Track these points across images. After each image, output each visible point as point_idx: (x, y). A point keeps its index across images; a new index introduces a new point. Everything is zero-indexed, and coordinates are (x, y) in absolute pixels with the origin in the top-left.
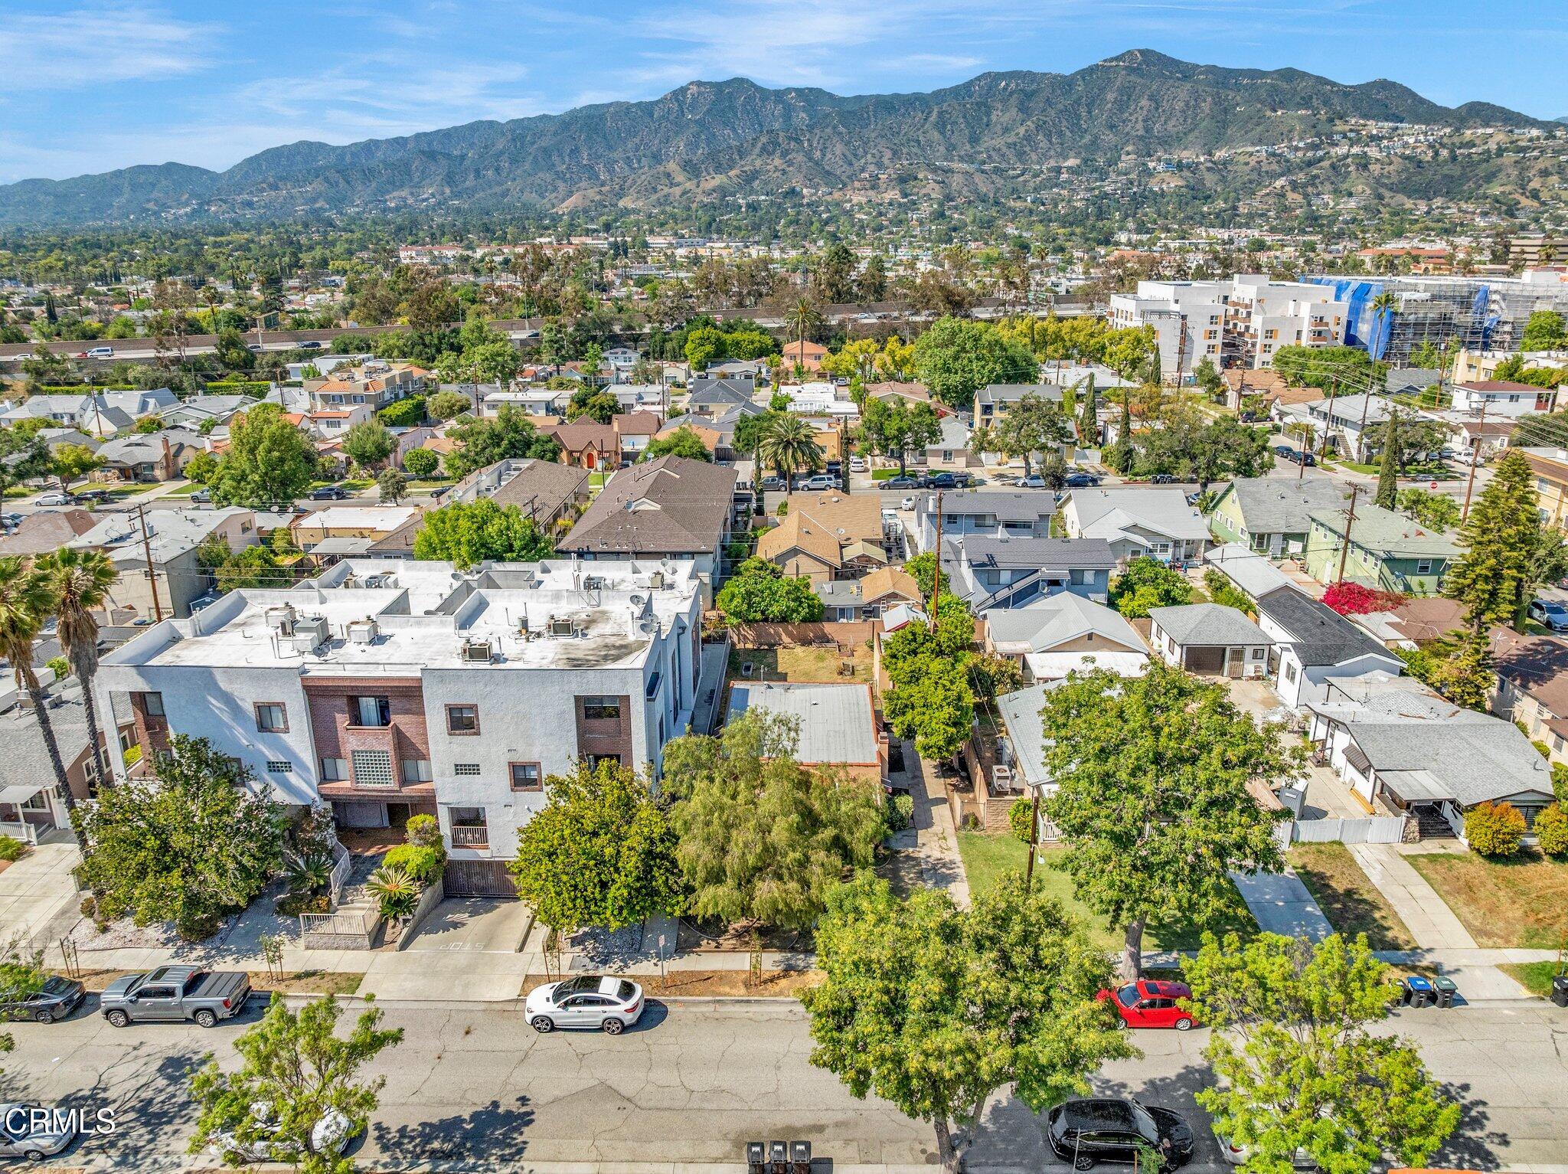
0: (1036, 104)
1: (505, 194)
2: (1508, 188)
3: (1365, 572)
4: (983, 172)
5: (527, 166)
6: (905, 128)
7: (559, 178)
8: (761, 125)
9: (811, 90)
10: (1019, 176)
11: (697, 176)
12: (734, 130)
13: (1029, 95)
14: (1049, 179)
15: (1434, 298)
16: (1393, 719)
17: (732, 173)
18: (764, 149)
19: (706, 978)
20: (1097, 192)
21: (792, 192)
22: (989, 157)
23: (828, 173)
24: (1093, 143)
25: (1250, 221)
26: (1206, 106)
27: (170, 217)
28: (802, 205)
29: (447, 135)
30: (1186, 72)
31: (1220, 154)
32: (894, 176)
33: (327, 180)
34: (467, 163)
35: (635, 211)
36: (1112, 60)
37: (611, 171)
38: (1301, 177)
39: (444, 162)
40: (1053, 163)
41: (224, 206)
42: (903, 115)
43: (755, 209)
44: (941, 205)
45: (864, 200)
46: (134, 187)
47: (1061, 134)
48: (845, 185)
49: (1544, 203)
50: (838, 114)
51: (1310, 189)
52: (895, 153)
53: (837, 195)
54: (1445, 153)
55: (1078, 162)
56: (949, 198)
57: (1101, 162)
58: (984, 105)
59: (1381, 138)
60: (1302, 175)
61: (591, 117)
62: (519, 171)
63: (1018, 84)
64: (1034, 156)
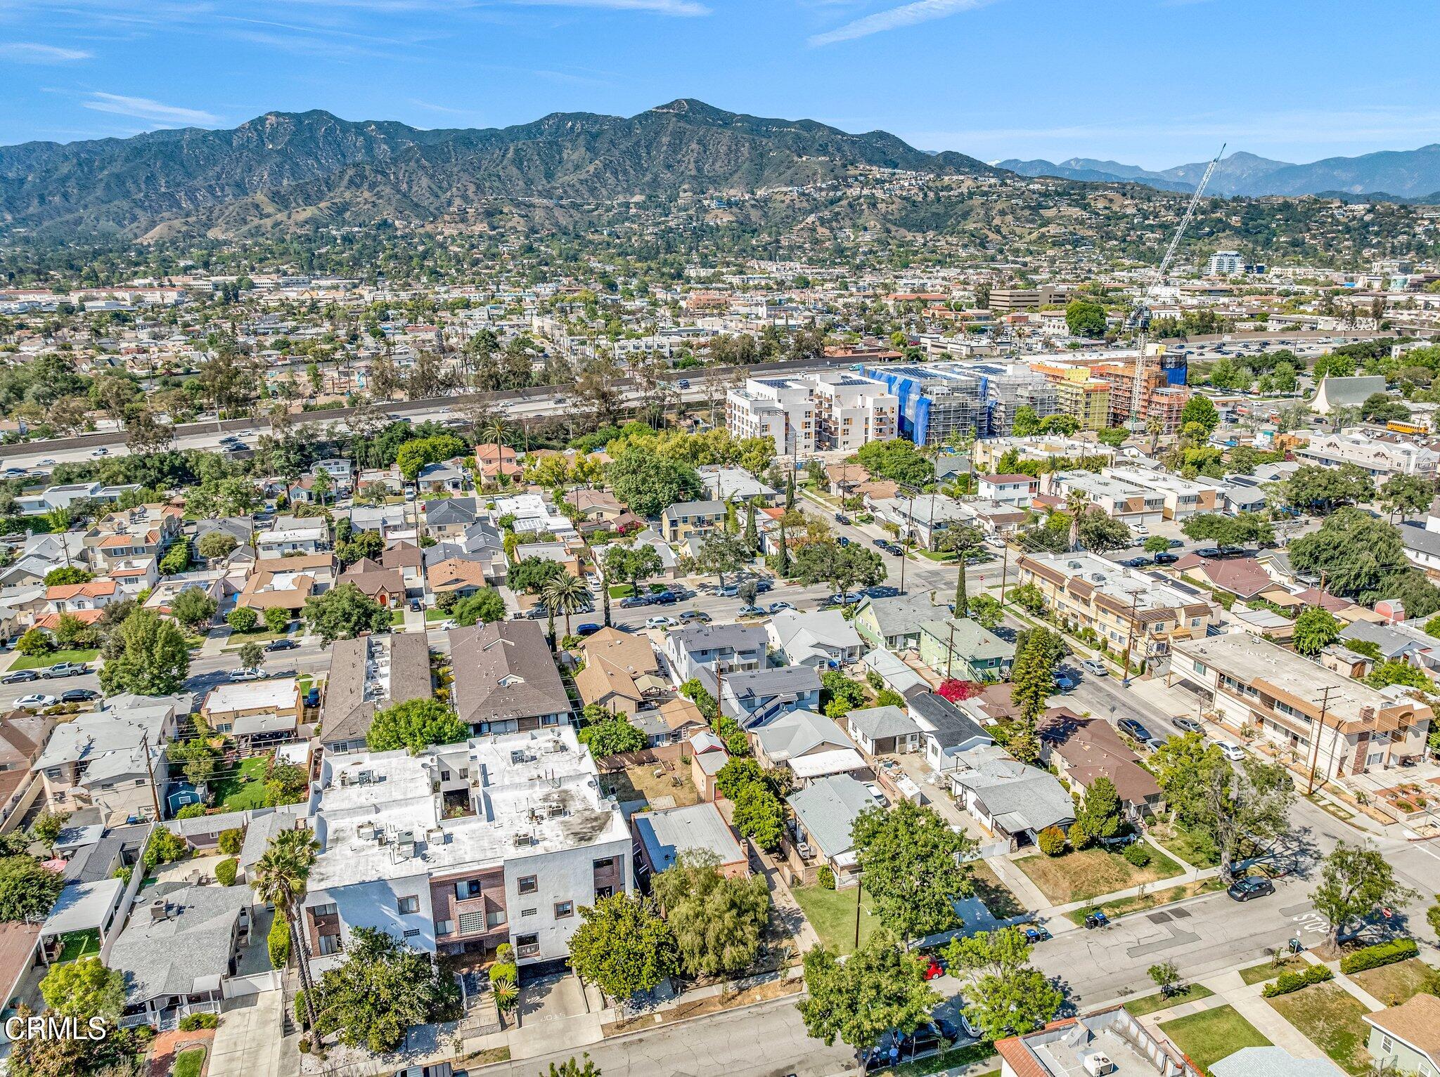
0: (601, 144)
1: (78, 221)
2: (979, 225)
3: (961, 670)
4: (561, 206)
5: (99, 193)
6: (485, 163)
7: (137, 206)
8: (344, 156)
9: (390, 123)
10: (593, 210)
11: (286, 207)
12: (318, 161)
13: (595, 137)
14: (620, 213)
16: (995, 782)
17: (322, 205)
18: (351, 182)
19: (701, 1004)
20: (663, 227)
21: (384, 224)
22: (565, 192)
23: (417, 205)
24: (654, 180)
25: (791, 253)
26: (745, 151)
28: (396, 237)
30: (725, 120)
31: (760, 193)
32: (481, 210)
35: (227, 243)
36: (663, 107)
37: (193, 199)
40: (621, 199)
42: (482, 151)
43: (351, 242)
44: (528, 237)
45: (455, 232)
47: (625, 172)
48: (435, 218)
49: (1004, 237)
50: (420, 148)
51: (834, 224)
52: (478, 186)
53: (429, 228)
54: (931, 195)
55: (643, 198)
56: (534, 231)
57: (663, 198)
58: (556, 143)
59: (884, 182)
60: (827, 213)
61: (165, 144)
62: (91, 198)
63: (583, 125)
64: (604, 192)
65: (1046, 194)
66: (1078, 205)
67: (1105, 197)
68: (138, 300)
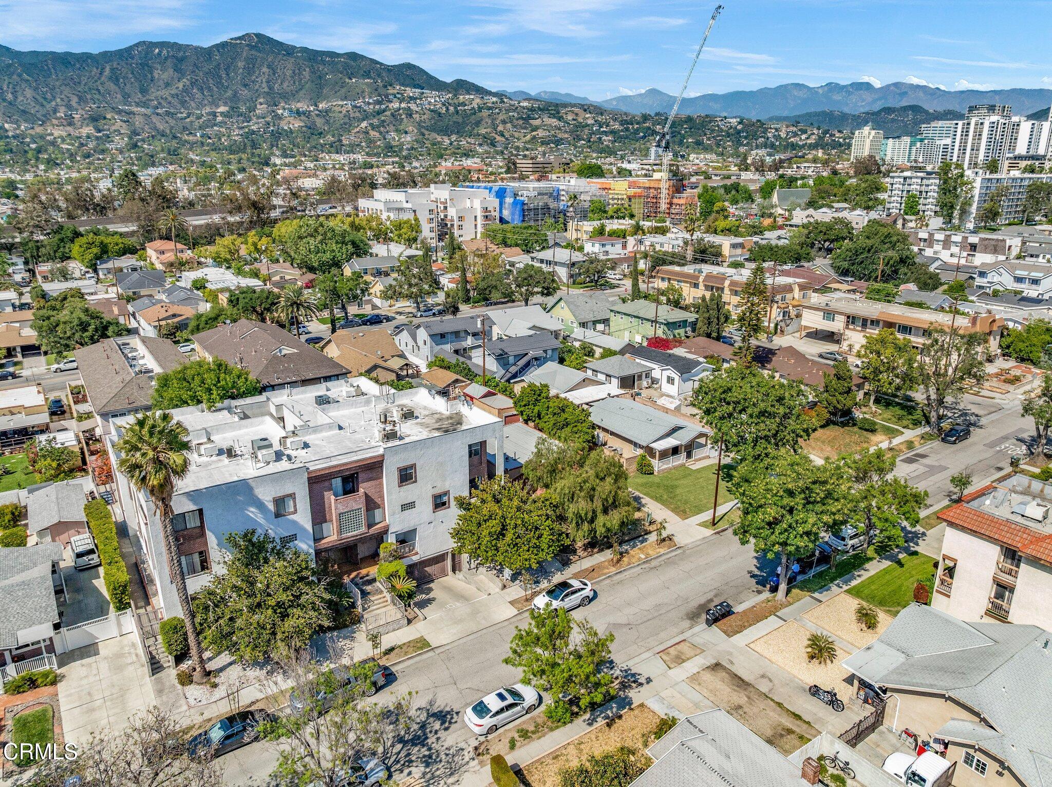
0: (187, 67)
2: (489, 130)
4: (158, 114)
6: (84, 80)
10: (186, 118)
13: (181, 60)
14: (209, 120)
15: (539, 194)
20: (247, 130)
22: (160, 103)
23: (24, 112)
24: (235, 96)
25: (352, 148)
26: (306, 74)
28: (7, 137)
30: (288, 50)
31: (322, 105)
32: (86, 116)
36: (236, 39)
38: (375, 121)
40: (208, 109)
42: (79, 69)
44: (130, 138)
45: (64, 134)
47: (210, 89)
48: (44, 122)
49: (507, 139)
50: (20, 64)
51: (382, 129)
52: (80, 98)
53: (39, 130)
54: (452, 109)
55: (227, 108)
56: (136, 133)
57: (243, 109)
58: (147, 65)
59: (416, 99)
60: (375, 120)
63: (168, 52)
64: (193, 104)
65: (532, 109)
66: (555, 117)
67: (572, 112)
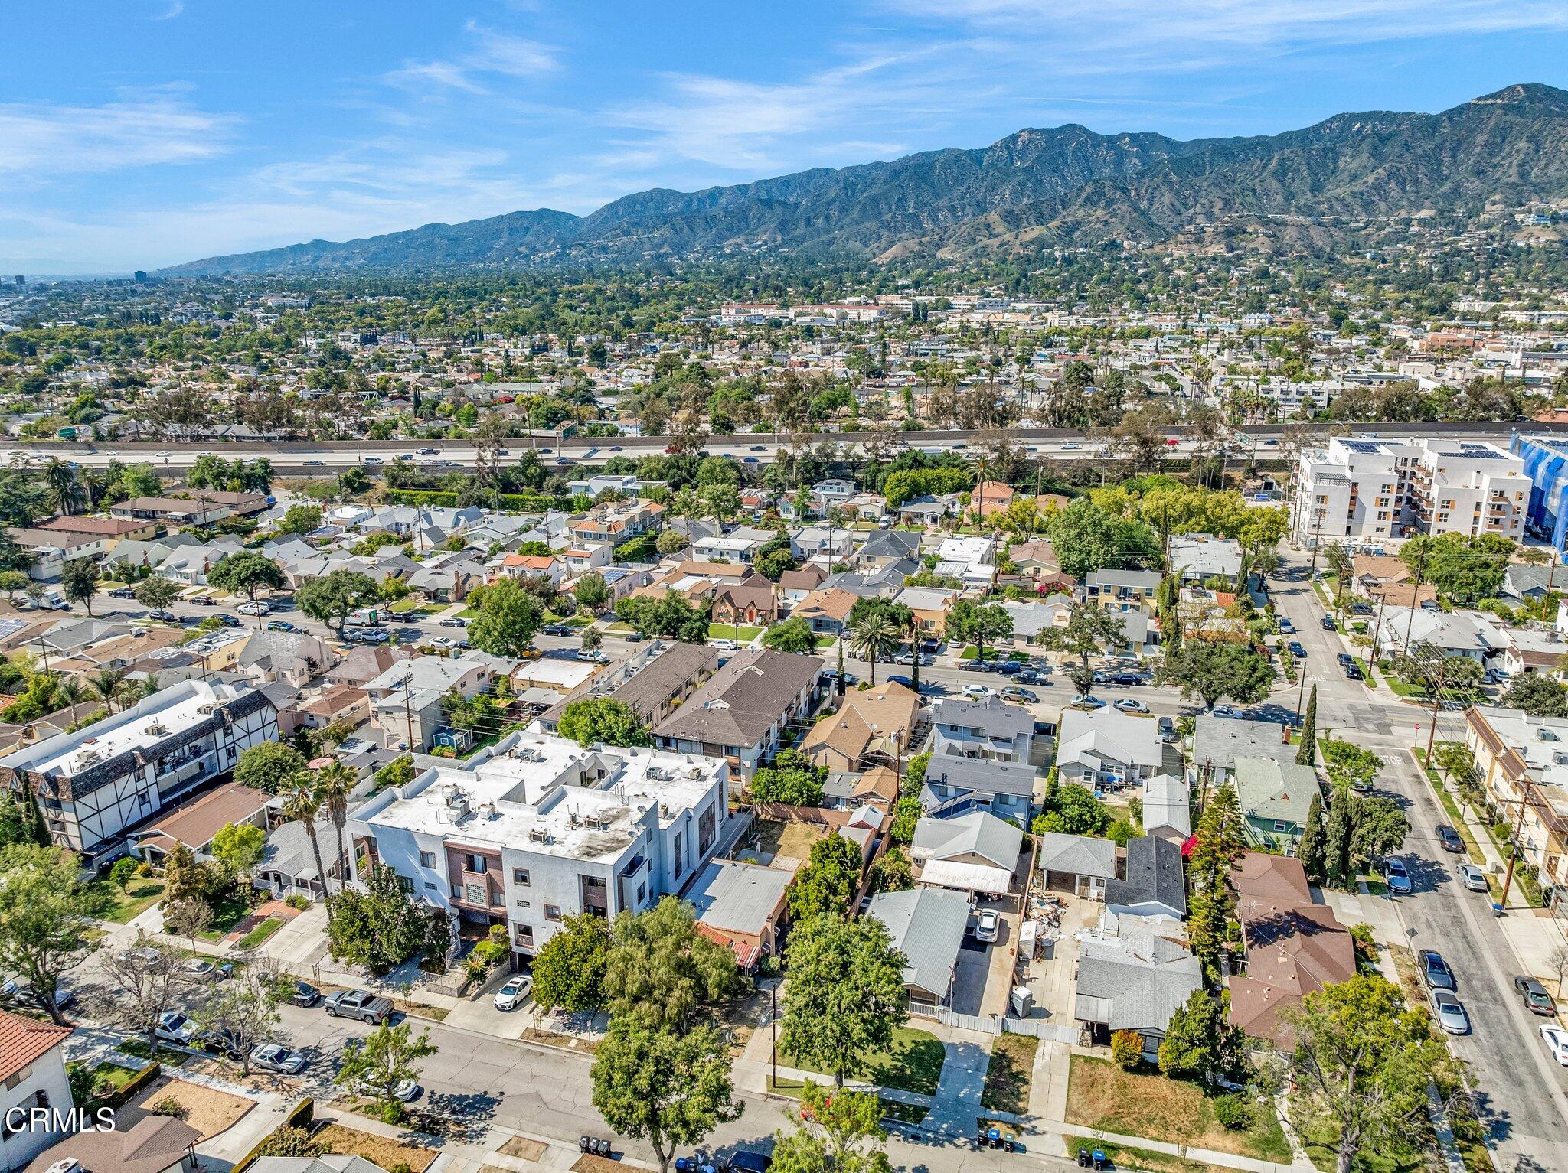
0: (1392, 149)
1: (831, 242)
4: (1321, 224)
5: (855, 214)
6: (1241, 176)
7: (884, 227)
8: (1091, 172)
9: (1146, 135)
10: (1362, 229)
11: (1017, 227)
12: (1063, 177)
13: (1384, 140)
14: (1396, 232)
17: (1053, 224)
18: (1088, 199)
20: (1447, 249)
21: (1113, 245)
22: (1331, 207)
23: (1152, 224)
24: (1454, 191)
27: (538, 260)
28: (1119, 259)
29: (785, 182)
32: (1221, 229)
33: (673, 227)
34: (800, 210)
35: (950, 263)
36: (1487, 97)
37: (935, 220)
39: (778, 210)
40: (1404, 214)
41: (583, 251)
42: (1241, 162)
43: (1070, 263)
44: (1268, 260)
45: (1186, 254)
46: (511, 231)
47: (1416, 182)
48: (1168, 236)
50: (1172, 160)
52: (1226, 202)
53: (1158, 249)
55: (1433, 213)
56: (1279, 253)
57: (1460, 212)
58: (1333, 150)
61: (921, 165)
62: (847, 220)
63: (1374, 126)
64: (1382, 206)
68: (844, 317)
